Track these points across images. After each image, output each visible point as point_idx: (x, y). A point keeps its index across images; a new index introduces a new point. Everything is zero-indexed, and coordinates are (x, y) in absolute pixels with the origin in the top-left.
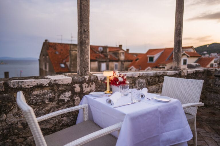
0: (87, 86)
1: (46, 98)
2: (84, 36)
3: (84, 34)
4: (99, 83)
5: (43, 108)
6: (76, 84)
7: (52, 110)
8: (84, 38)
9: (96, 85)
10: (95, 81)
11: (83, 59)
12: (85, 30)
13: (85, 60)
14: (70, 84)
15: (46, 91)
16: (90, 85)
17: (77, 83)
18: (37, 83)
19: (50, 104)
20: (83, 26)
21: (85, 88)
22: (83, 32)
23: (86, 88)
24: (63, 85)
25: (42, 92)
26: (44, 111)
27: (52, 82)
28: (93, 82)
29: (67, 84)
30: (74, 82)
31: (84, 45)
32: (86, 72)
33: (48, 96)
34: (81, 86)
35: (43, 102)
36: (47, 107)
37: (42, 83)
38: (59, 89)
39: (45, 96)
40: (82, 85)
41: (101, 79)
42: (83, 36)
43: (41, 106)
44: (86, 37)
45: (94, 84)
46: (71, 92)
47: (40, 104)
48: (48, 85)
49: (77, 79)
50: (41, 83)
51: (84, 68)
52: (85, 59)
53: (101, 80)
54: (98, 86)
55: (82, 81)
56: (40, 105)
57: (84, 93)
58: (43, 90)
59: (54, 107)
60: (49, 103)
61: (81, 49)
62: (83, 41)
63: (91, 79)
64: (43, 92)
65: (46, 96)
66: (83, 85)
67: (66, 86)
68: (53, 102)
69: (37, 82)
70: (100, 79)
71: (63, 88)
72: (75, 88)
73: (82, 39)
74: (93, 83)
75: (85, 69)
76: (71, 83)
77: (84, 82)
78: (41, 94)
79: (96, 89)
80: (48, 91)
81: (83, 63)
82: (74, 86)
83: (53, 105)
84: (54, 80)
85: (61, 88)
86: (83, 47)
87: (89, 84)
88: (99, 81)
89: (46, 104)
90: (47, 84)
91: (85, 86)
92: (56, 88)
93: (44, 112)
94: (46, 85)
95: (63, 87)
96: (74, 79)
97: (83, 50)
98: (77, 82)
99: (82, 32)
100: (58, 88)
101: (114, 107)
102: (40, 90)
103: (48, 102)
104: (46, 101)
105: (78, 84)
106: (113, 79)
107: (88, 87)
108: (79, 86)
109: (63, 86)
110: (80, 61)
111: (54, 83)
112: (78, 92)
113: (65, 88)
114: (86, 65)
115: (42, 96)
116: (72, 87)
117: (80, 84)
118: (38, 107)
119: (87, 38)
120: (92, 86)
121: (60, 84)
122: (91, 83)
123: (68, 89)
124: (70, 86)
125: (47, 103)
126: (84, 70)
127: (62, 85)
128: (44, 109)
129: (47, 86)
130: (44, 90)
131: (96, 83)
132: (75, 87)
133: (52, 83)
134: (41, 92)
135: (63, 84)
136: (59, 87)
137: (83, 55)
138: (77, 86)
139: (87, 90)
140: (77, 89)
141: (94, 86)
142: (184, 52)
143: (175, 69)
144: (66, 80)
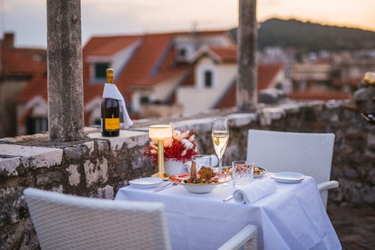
0: (92, 168)
1: (15, 208)
2: (73, 35)
3: (72, 28)
4: (114, 157)
5: (7, 237)
6: (72, 164)
7: (25, 240)
8: (72, 40)
9: (109, 165)
10: (106, 153)
11: (71, 96)
12: (74, 19)
13: (76, 98)
14: (59, 165)
15: (13, 189)
16: (98, 165)
17: (72, 161)
19: (20, 224)
20: (69, 8)
21: (89, 173)
22: (69, 23)
23: (90, 172)
24: (46, 169)
25: (5, 192)
26: (10, 243)
27: (24, 163)
28: (103, 157)
29: (54, 167)
31: (73, 58)
32: (79, 131)
33: (19, 202)
34: (81, 170)
35: (8, 220)
36: (15, 232)
37: (5, 169)
38: (38, 181)
39: (13, 204)
40: (83, 166)
41: (117, 146)
42: (71, 35)
43: (4, 233)
44: (76, 36)
45: (105, 161)
46: (63, 187)
48: (17, 173)
49: (73, 152)
50: (3, 168)
51: (73, 120)
52: (75, 96)
53: (116, 151)
54: (114, 167)
55: (83, 155)
56: (1, 230)
57: (87, 186)
58: (6, 189)
59: (29, 231)
60: (19, 222)
61: (64, 70)
62: (71, 48)
63: (100, 148)
64: (8, 192)
65: (15, 203)
66: (85, 165)
67: (50, 173)
68: (26, 218)
70: (114, 149)
71: (46, 179)
72: (70, 175)
73: (68, 44)
74: (102, 159)
75: (75, 123)
76: (62, 163)
77: (87, 157)
78: (3, 198)
79: (110, 174)
80: (16, 189)
81: (72, 106)
82: (67, 169)
83: (27, 227)
84: (29, 159)
85: (41, 179)
86: (71, 65)
87: (95, 163)
88: (114, 153)
89: (13, 225)
90: (14, 172)
91: (88, 168)
92: (31, 181)
93: (9, 246)
94: (12, 174)
95: (45, 176)
96: (66, 152)
97: (70, 74)
98: (72, 159)
99: (67, 24)
100: (36, 180)
101: (224, 201)
103: (17, 218)
104: (13, 216)
105: (74, 164)
106: (171, 145)
107: (94, 171)
108: (78, 169)
109: (45, 172)
110: (64, 101)
111: (28, 166)
112: (76, 185)
113: (51, 178)
114: (78, 111)
115: (7, 205)
116: (64, 174)
117: (80, 165)
119: (77, 39)
120: (101, 166)
121: (39, 168)
122: (98, 161)
123: (56, 180)
124: (59, 170)
125: (15, 221)
126: (73, 125)
127: (43, 171)
128: (9, 240)
129: (15, 177)
130: (8, 188)
131: (109, 157)
132: (68, 174)
133: (24, 167)
134: (2, 192)
135: (46, 167)
136: (37, 176)
137: (72, 85)
138: (73, 169)
139: (92, 178)
140: (75, 178)
141: (104, 166)
142: (204, 48)
143: (245, 109)
144: (52, 155)
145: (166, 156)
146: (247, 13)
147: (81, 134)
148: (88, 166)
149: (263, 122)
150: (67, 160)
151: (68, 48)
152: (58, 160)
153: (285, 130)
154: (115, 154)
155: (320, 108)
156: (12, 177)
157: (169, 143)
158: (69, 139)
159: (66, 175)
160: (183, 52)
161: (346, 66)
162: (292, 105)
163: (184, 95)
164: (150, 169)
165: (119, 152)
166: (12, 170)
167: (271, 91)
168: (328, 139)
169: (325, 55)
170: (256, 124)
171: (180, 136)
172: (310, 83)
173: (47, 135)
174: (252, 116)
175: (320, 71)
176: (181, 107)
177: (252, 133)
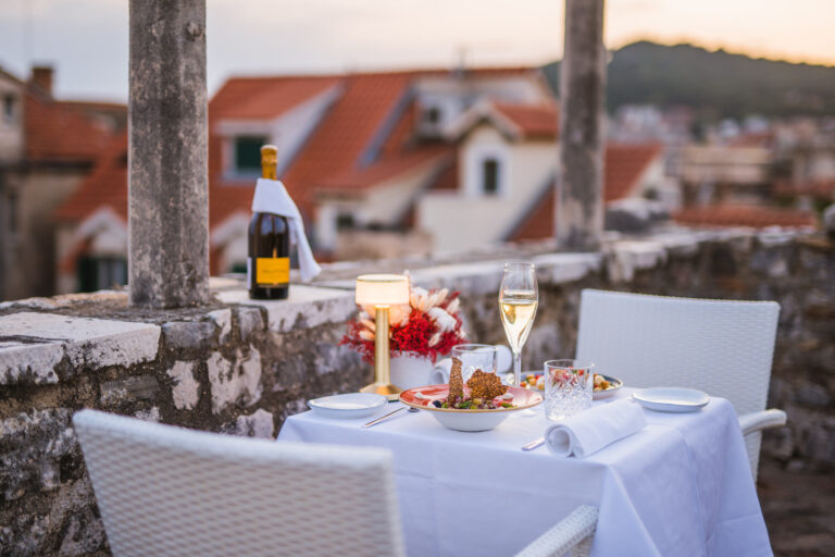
0: (226, 370)
2: (187, 67)
3: (185, 51)
4: (276, 347)
5: (31, 522)
6: (181, 359)
7: (72, 531)
8: (186, 79)
9: (264, 363)
10: (260, 337)
11: (181, 205)
12: (191, 30)
13: (193, 211)
14: (152, 363)
15: (46, 413)
16: (238, 362)
17: (181, 354)
18: (10, 370)
19: (61, 493)
20: (180, 6)
21: (218, 380)
22: (180, 40)
23: (221, 380)
24: (121, 371)
25: (28, 420)
26: (37, 536)
27: (72, 355)
28: (252, 347)
29: (140, 365)
30: (168, 352)
31: (187, 120)
32: (198, 285)
33: (59, 443)
34: (201, 375)
35: (33, 484)
36: (50, 510)
37: (29, 368)
38: (104, 397)
39: (46, 447)
40: (206, 365)
41: (282, 322)
42: (182, 69)
43: (26, 512)
44: (195, 70)
45: (256, 354)
46: (160, 411)
47: (19, 499)
48: (55, 378)
49: (183, 333)
50: (25, 366)
51: (184, 260)
52: (190, 206)
53: (281, 332)
54: (275, 369)
55: (205, 340)
56: (18, 506)
57: (214, 412)
58: (30, 412)
59: (81, 510)
60: (58, 489)
61: (166, 146)
62: (182, 97)
64: (36, 421)
65: (50, 445)
66: (208, 362)
67: (132, 379)
68: (75, 479)
69: (9, 362)
70: (276, 328)
71: (122, 393)
72: (176, 384)
73: (177, 87)
74: (249, 349)
75: (190, 268)
76: (157, 356)
77: (214, 345)
78: (23, 433)
79: (265, 385)
80: (53, 414)
81: (183, 230)
82: (168, 372)
83: (77, 501)
84: (84, 347)
85: (110, 392)
86: (181, 135)
87: (233, 359)
88: (276, 336)
89: (46, 494)
90: (50, 374)
91: (217, 370)
92: (87, 396)
93: (36, 542)
94: (45, 379)
95: (120, 386)
96: (168, 333)
97: (178, 155)
98: (181, 349)
99: (174, 42)
100: (99, 395)
101: (524, 449)
102: (20, 410)
103: (55, 479)
104: (45, 476)
105: (186, 360)
106: (405, 322)
107: (230, 377)
108: (193, 371)
109: (120, 377)
110: (164, 218)
111: (82, 361)
112: (189, 407)
113: (132, 391)
114: (196, 241)
115: (32, 449)
116: (161, 383)
117: (197, 363)
118: (11, 514)
119: (197, 78)
120: (247, 366)
121: (106, 368)
122: (239, 353)
123: (145, 394)
124: (152, 373)
125: (50, 485)
126: (184, 272)
127: (114, 374)
128: (35, 528)
129: (51, 385)
130: (35, 412)
131: (264, 346)
132: (172, 382)
133: (71, 365)
134: (22, 420)
135: (121, 366)
136: (102, 386)
137: (183, 181)
138: (183, 371)
139: (225, 393)
140: (186, 392)
141: (254, 366)
142: (483, 106)
143: (574, 243)
144: (135, 339)
145: (395, 346)
146: (583, 26)
147: (202, 293)
148: (216, 365)
149: (615, 274)
150: (170, 352)
151: (175, 97)
152: (150, 350)
153: (663, 293)
154: (278, 340)
155: (746, 246)
156: (46, 387)
157: (402, 317)
158: (174, 304)
159: (167, 385)
160: (434, 115)
161: (805, 151)
162: (682, 238)
163: (435, 211)
164: (357, 375)
165: (288, 336)
166: (44, 370)
167: (634, 204)
168: (764, 315)
169: (757, 125)
170: (599, 278)
171: (427, 302)
172: (722, 188)
173: (124, 295)
174: (591, 260)
175: (747, 164)
176: (428, 238)
177: (591, 299)
